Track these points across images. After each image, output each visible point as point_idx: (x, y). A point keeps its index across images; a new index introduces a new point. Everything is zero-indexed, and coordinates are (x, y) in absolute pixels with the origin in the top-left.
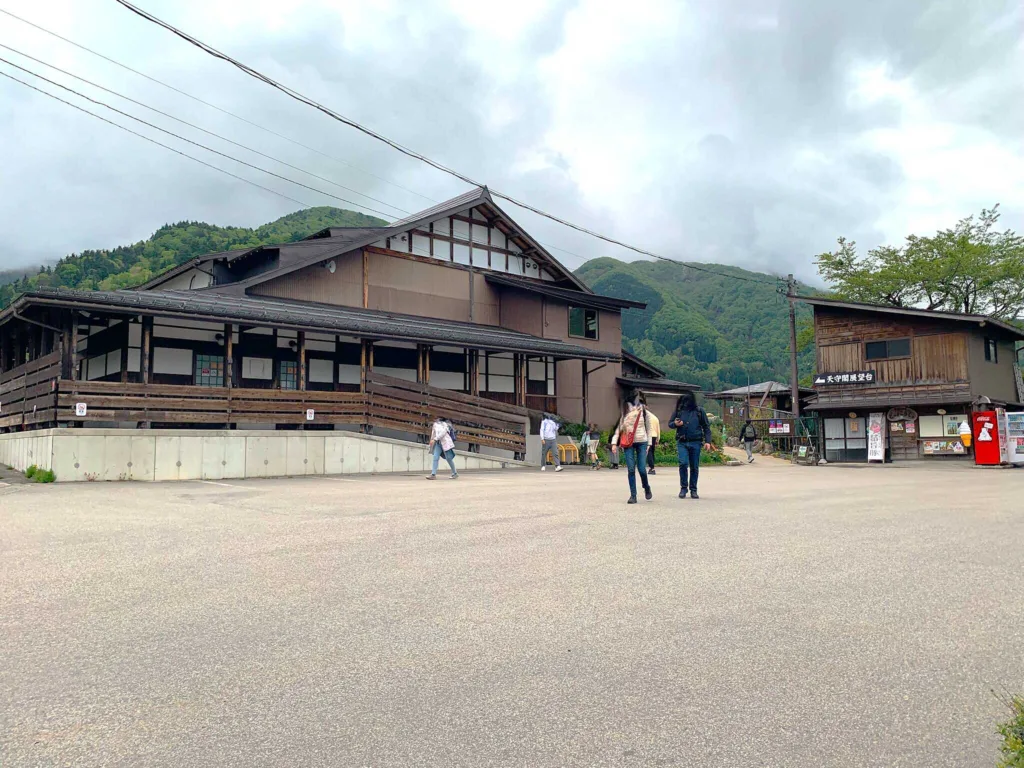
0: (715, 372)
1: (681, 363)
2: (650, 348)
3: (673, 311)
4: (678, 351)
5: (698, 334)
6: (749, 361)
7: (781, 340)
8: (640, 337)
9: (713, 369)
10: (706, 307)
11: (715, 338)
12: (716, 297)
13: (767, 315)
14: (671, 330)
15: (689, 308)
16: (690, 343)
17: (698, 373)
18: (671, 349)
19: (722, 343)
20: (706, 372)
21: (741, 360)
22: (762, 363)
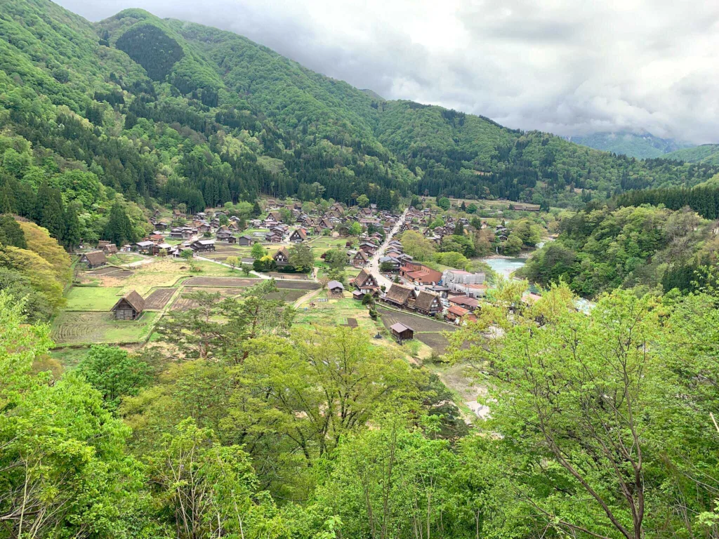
0: (214, 114)
1: (190, 104)
2: (168, 90)
3: (190, 63)
4: (189, 95)
5: (206, 83)
6: (240, 109)
7: (268, 97)
8: (162, 80)
9: (214, 111)
10: (220, 64)
11: (219, 88)
12: (227, 58)
13: (261, 77)
14: (187, 78)
15: (204, 62)
16: (199, 90)
17: (201, 114)
18: (184, 93)
19: (223, 94)
20: (207, 113)
21: (235, 108)
22: (249, 112)
